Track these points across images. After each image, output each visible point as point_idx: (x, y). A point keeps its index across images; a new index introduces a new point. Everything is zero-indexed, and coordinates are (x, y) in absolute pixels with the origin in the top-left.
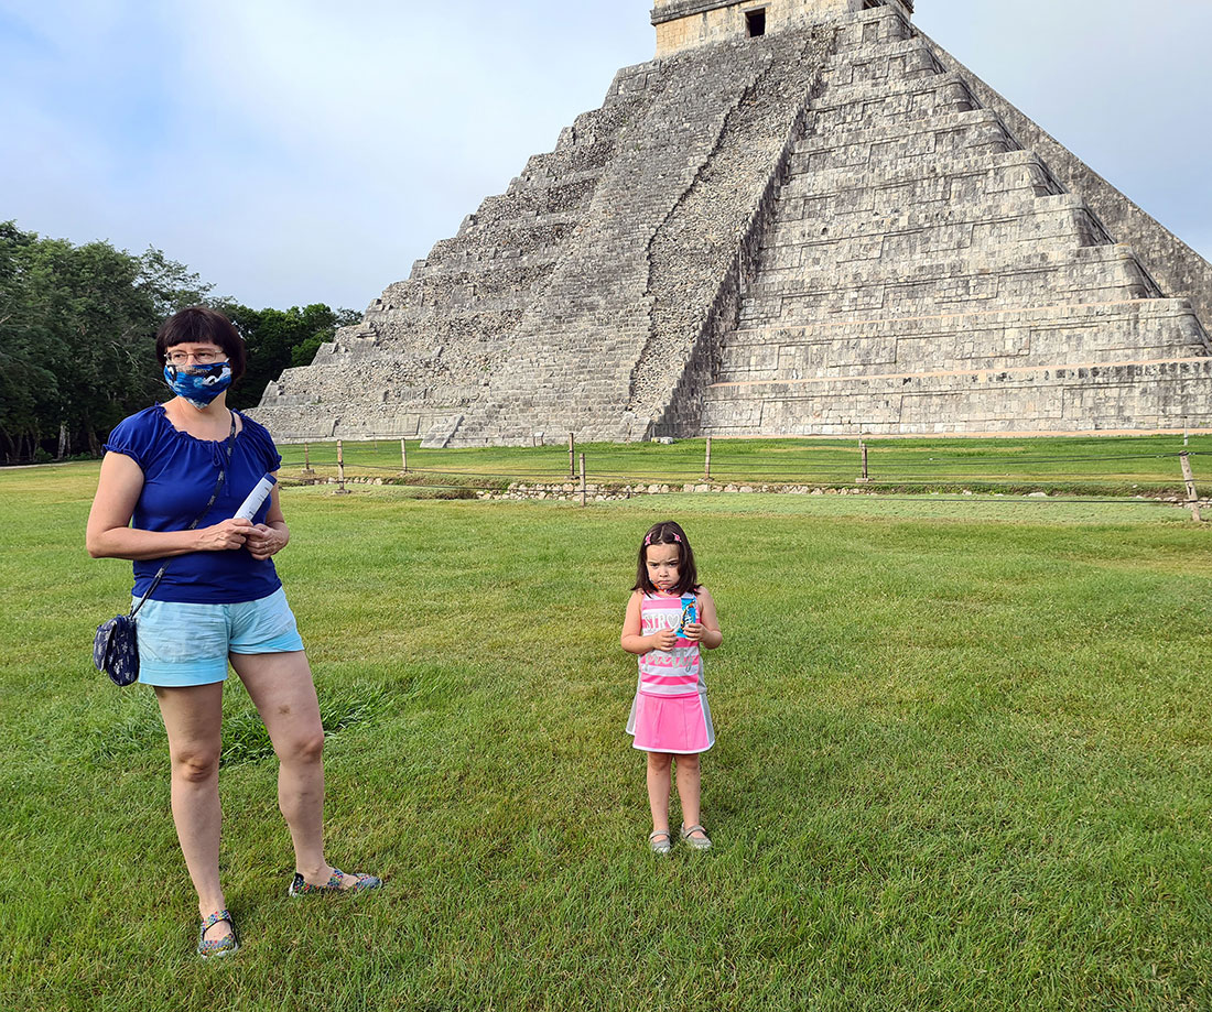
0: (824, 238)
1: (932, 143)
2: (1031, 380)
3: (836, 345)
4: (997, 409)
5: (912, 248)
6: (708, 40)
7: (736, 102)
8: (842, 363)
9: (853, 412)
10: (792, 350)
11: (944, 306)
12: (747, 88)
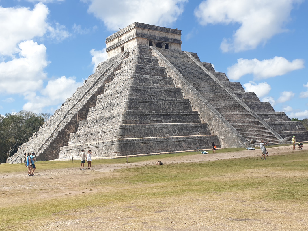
1: (123, 83)
2: (93, 145)
3: (81, 136)
5: (106, 111)
6: (115, 55)
9: (74, 153)
10: (76, 138)
11: (100, 126)
12: (107, 70)
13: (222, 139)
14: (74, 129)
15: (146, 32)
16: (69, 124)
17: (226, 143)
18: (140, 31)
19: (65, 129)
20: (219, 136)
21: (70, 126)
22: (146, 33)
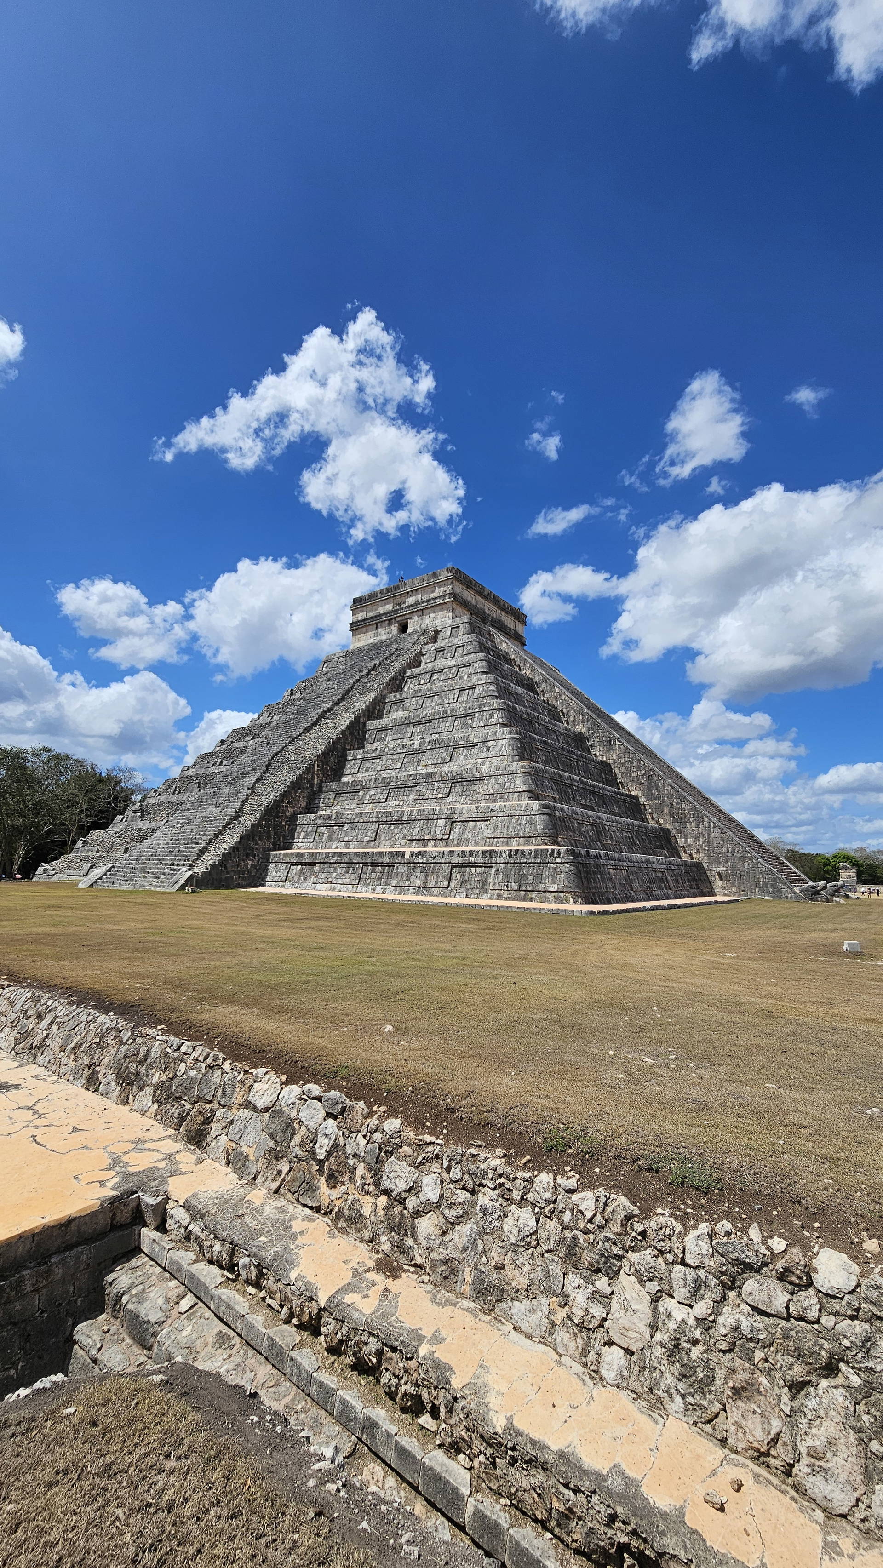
0: (374, 755)
1: (456, 696)
2: (434, 858)
3: (346, 827)
4: (413, 878)
5: (419, 762)
6: (378, 638)
7: (364, 673)
8: (346, 839)
9: (334, 874)
10: (323, 829)
11: (418, 802)
12: (375, 665)
13: (719, 874)
14: (304, 804)
15: (468, 595)
16: (294, 788)
17: (733, 885)
18: (459, 589)
19: (283, 802)
20: (710, 864)
21: (296, 792)
22: (469, 598)
